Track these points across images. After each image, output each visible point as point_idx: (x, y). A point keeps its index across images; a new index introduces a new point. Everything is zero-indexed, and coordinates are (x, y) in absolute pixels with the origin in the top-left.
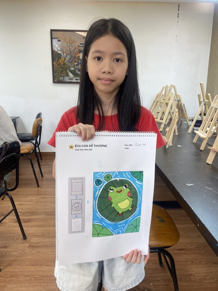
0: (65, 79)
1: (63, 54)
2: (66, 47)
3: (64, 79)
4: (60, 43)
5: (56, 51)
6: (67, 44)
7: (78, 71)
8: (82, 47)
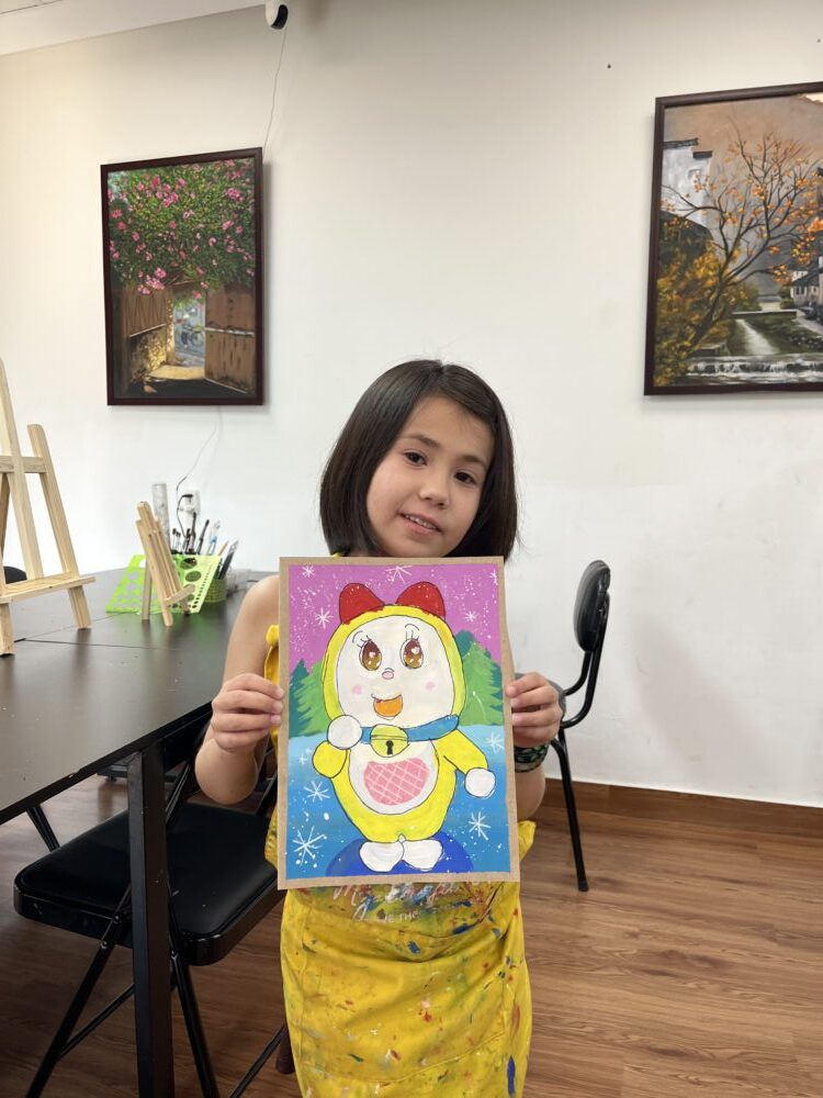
0: (722, 369)
1: (721, 228)
2: (743, 187)
3: (710, 369)
4: (705, 166)
5: (677, 212)
6: (751, 166)
7: (810, 317)
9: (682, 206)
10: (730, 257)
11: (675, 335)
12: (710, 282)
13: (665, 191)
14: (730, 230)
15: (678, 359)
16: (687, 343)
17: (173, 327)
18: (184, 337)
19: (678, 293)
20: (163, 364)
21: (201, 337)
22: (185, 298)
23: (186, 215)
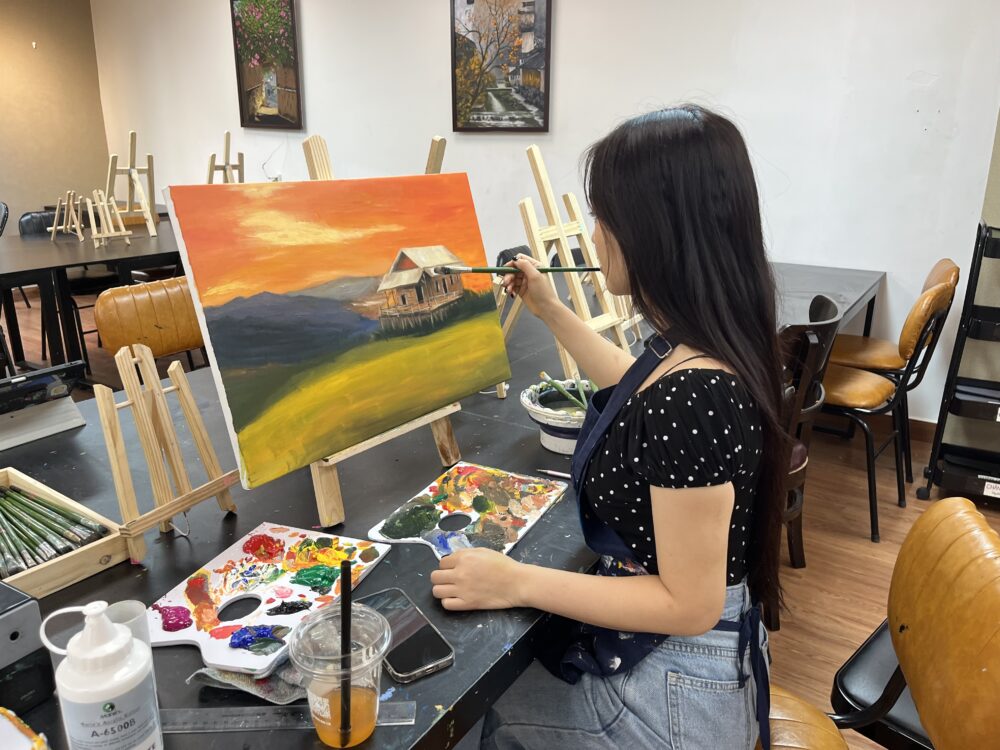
0: (484, 119)
1: (480, 42)
2: (488, 20)
4: (472, 8)
5: (462, 34)
6: (490, 9)
7: (517, 92)
8: (529, 13)
9: (464, 30)
10: (484, 58)
11: (464, 100)
12: (477, 72)
13: (456, 21)
14: (484, 43)
15: (466, 112)
16: (469, 104)
17: (264, 86)
18: (269, 92)
19: (465, 77)
20: (262, 105)
21: (275, 92)
22: (268, 71)
23: (266, 25)
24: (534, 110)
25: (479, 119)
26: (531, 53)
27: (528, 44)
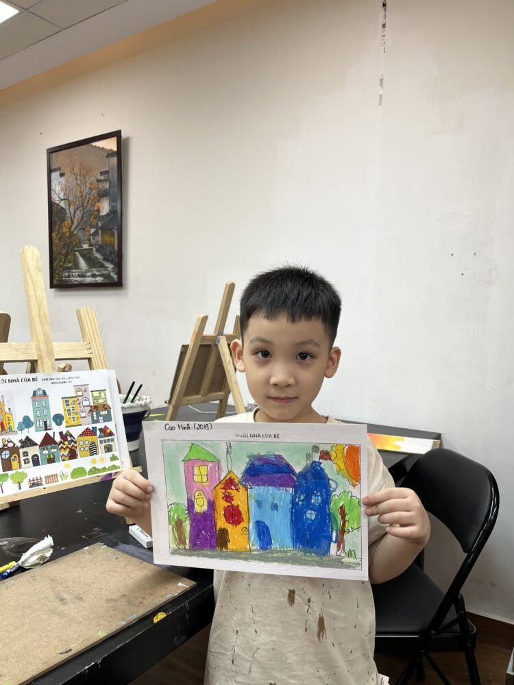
1: (69, 208)
2: (75, 189)
4: (63, 179)
5: (56, 202)
6: (76, 179)
7: (97, 251)
8: (105, 181)
9: (57, 199)
11: (58, 260)
12: (67, 234)
13: (52, 192)
14: (72, 209)
15: (60, 271)
16: (62, 264)
19: (59, 240)
24: (110, 266)
25: (69, 276)
26: (108, 215)
27: (105, 207)
